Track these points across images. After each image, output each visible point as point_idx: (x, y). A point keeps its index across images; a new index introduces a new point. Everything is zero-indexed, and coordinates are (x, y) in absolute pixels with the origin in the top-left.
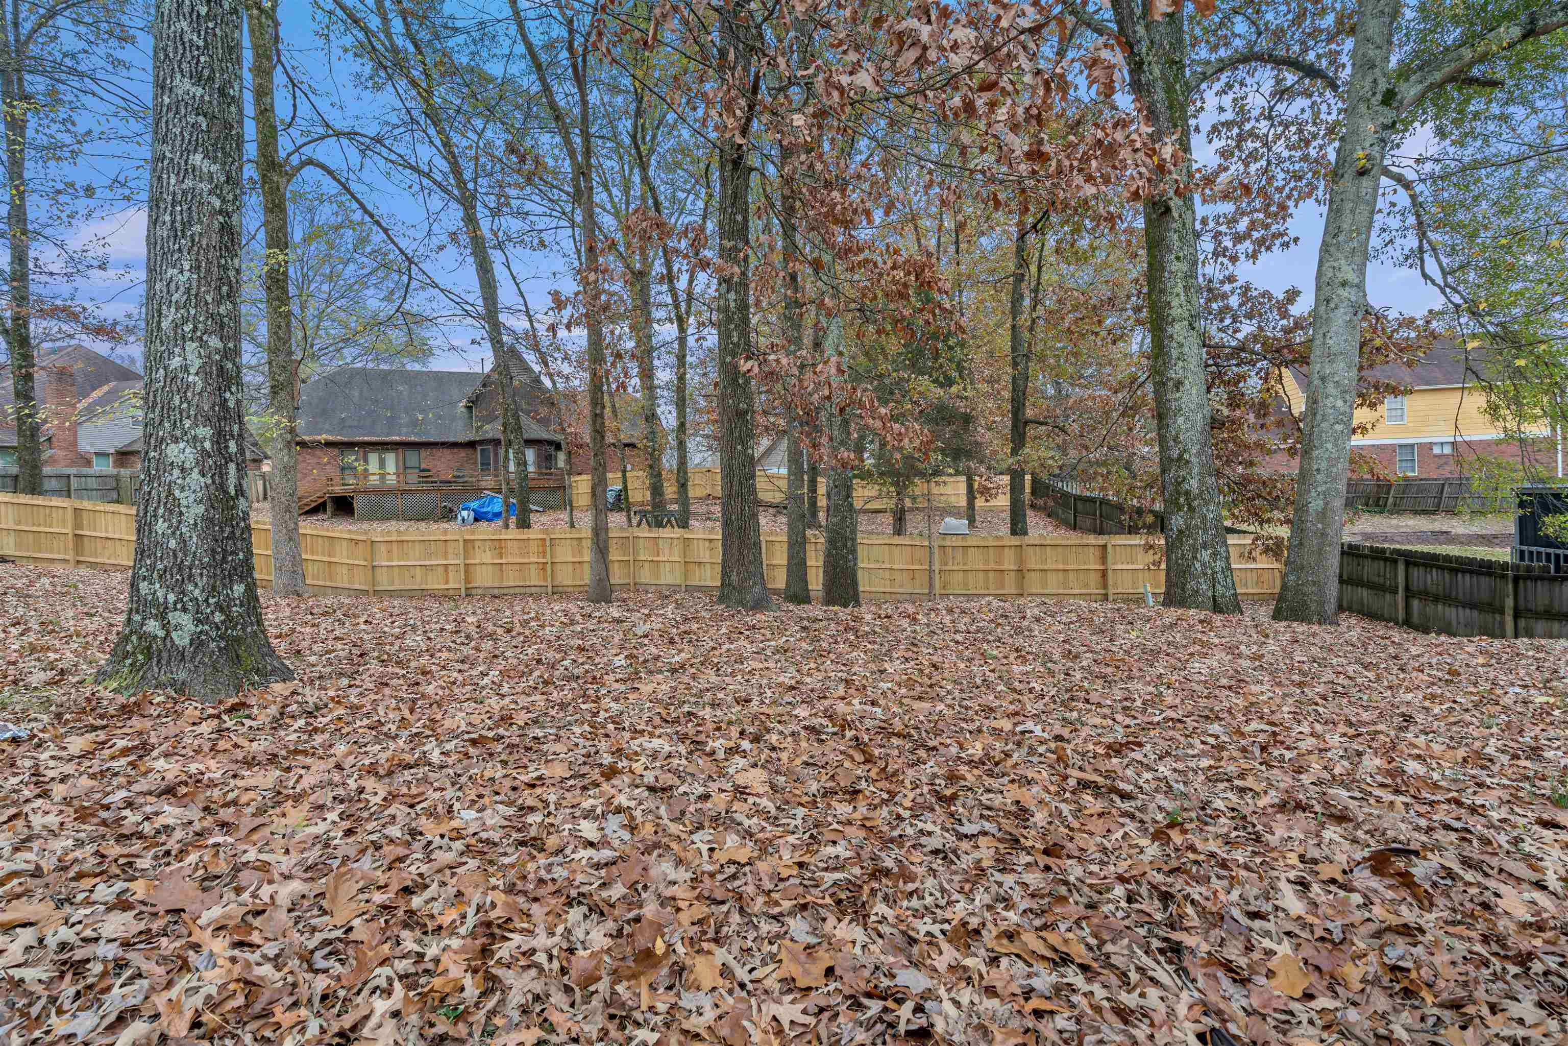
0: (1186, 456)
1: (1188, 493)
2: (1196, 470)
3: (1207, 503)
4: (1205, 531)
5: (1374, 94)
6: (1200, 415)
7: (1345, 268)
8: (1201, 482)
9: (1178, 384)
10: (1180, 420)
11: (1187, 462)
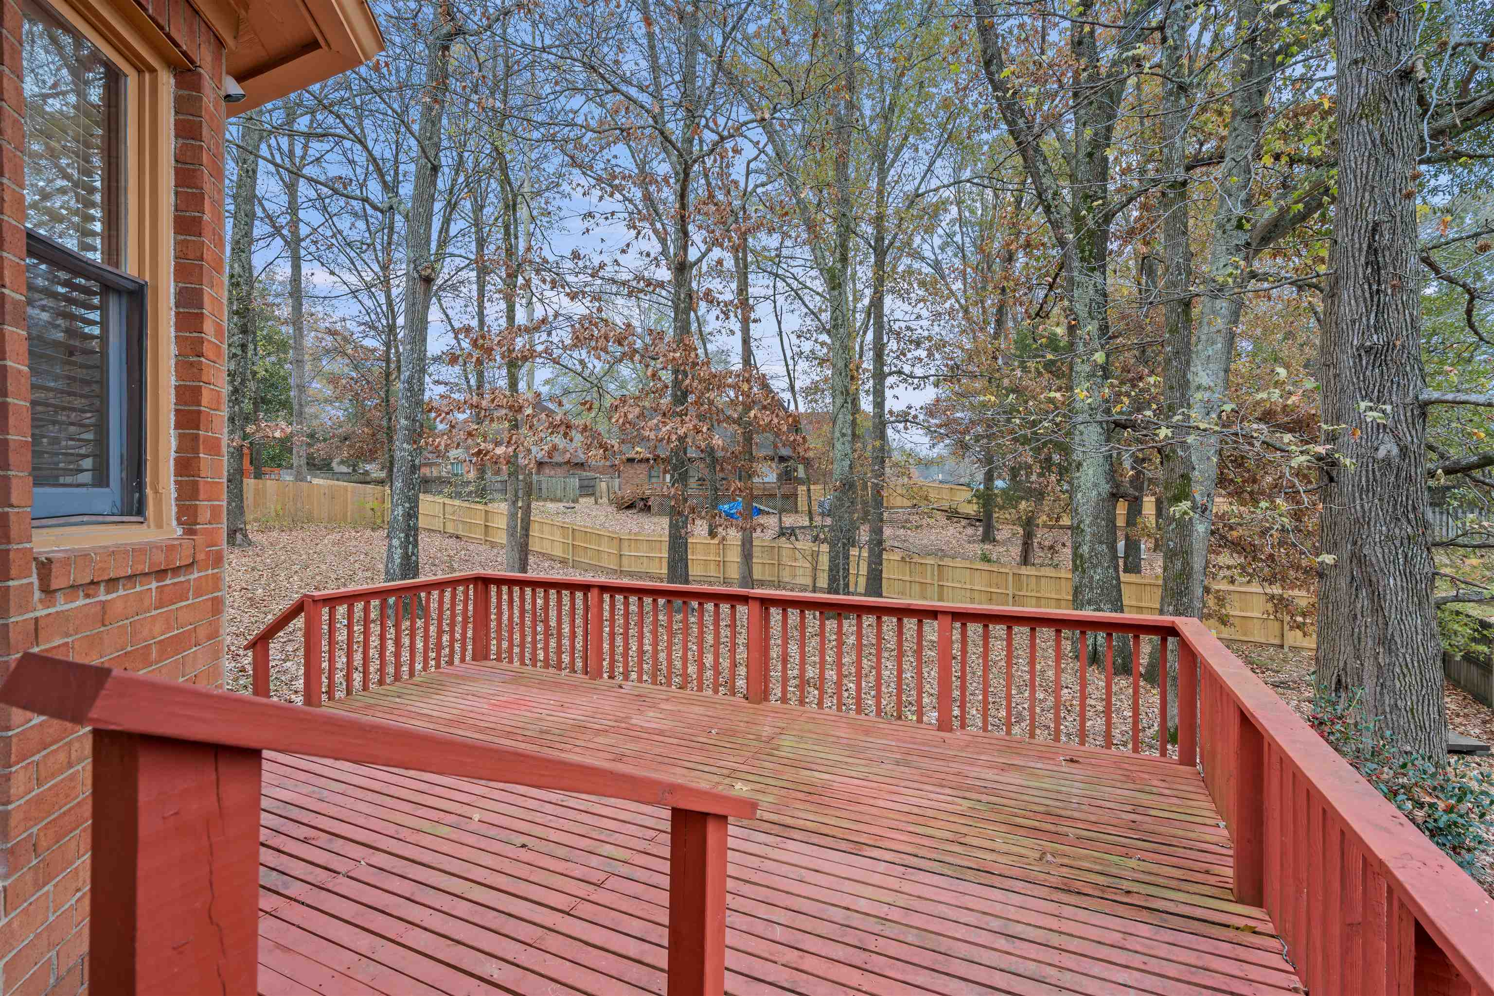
0: (1082, 526)
1: (1082, 556)
2: (1088, 538)
3: (1095, 567)
4: (1091, 589)
5: (1229, 220)
6: (1095, 493)
7: (1201, 373)
8: (1092, 549)
9: (1079, 465)
10: (1079, 495)
11: (1083, 531)
